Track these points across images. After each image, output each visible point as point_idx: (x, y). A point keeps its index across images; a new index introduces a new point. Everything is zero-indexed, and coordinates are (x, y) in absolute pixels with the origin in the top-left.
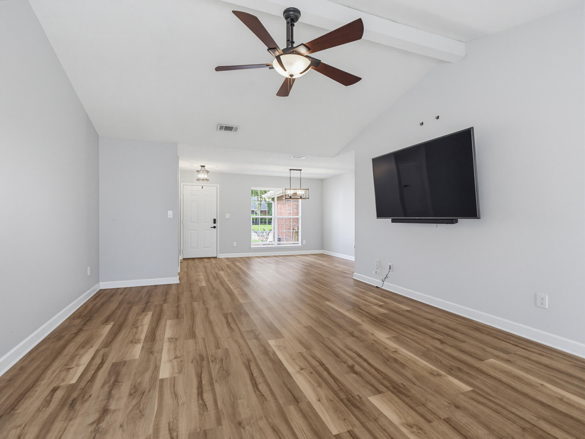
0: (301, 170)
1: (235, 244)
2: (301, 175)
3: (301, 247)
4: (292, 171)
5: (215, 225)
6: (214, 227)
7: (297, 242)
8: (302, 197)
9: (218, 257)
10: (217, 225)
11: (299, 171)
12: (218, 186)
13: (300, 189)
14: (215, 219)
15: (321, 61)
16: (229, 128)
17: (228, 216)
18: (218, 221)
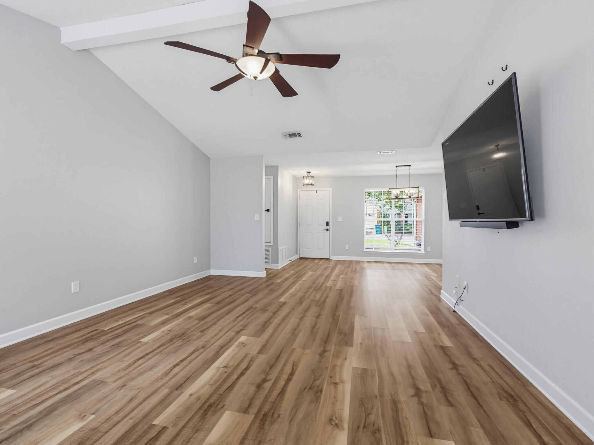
0: (410, 166)
1: (347, 247)
2: (411, 172)
3: (424, 254)
4: (398, 168)
5: (328, 227)
6: (327, 230)
7: (419, 248)
8: (412, 197)
9: (330, 259)
10: (330, 227)
11: (408, 167)
12: (331, 189)
13: (409, 187)
14: (328, 222)
15: (279, 53)
16: (292, 135)
17: (340, 219)
18: (330, 224)
